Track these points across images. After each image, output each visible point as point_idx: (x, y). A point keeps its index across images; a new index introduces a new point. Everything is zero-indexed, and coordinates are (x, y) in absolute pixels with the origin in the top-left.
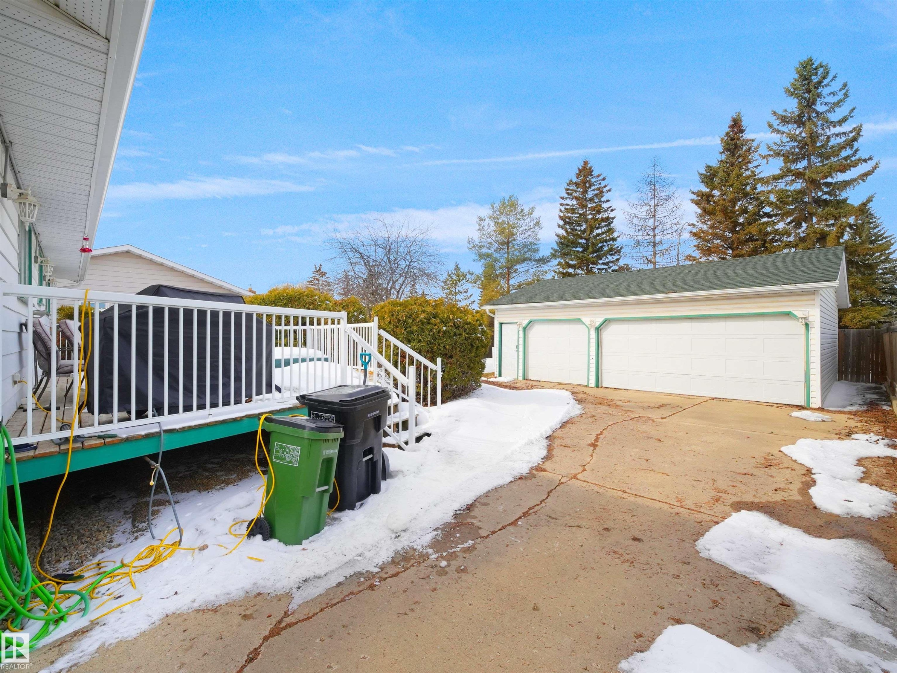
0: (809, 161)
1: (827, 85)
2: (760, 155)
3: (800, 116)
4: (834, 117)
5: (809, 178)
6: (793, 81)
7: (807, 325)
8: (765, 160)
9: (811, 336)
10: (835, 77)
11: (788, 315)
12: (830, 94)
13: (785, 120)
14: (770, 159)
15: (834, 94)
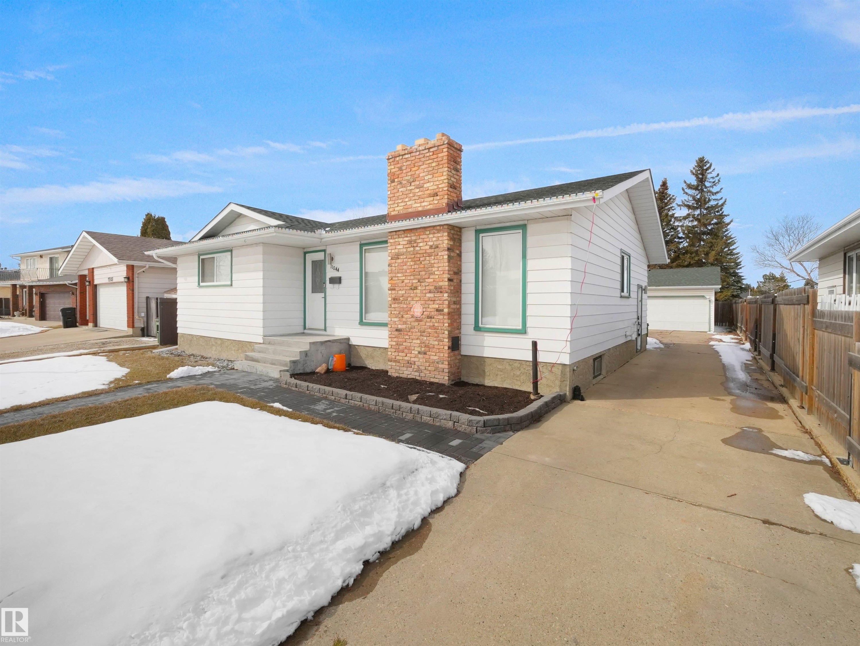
0: (701, 211)
1: (711, 173)
2: (677, 204)
3: (698, 186)
4: (714, 190)
5: (703, 222)
6: (694, 166)
7: (710, 301)
8: (679, 207)
9: (711, 305)
10: (714, 170)
11: (703, 297)
12: (711, 178)
13: (690, 186)
14: (682, 207)
15: (713, 178)
